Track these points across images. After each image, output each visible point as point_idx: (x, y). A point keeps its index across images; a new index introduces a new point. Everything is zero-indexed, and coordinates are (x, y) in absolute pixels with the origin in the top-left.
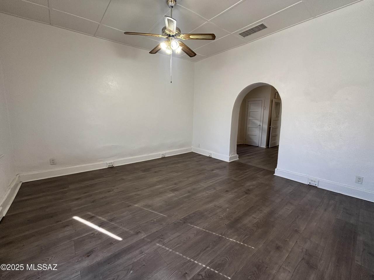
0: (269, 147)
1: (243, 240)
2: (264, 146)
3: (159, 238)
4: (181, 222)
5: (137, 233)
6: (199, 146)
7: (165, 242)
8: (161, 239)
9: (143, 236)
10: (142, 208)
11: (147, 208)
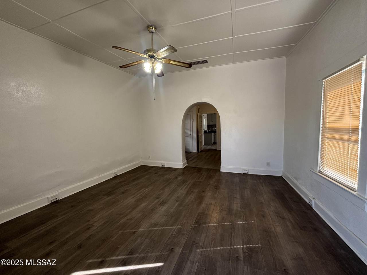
0: (199, 151)
1: (244, 220)
2: (195, 151)
3: (194, 245)
4: (197, 226)
5: (172, 250)
6: (150, 158)
7: (201, 245)
8: (196, 245)
9: (178, 250)
10: (150, 229)
11: (155, 228)
